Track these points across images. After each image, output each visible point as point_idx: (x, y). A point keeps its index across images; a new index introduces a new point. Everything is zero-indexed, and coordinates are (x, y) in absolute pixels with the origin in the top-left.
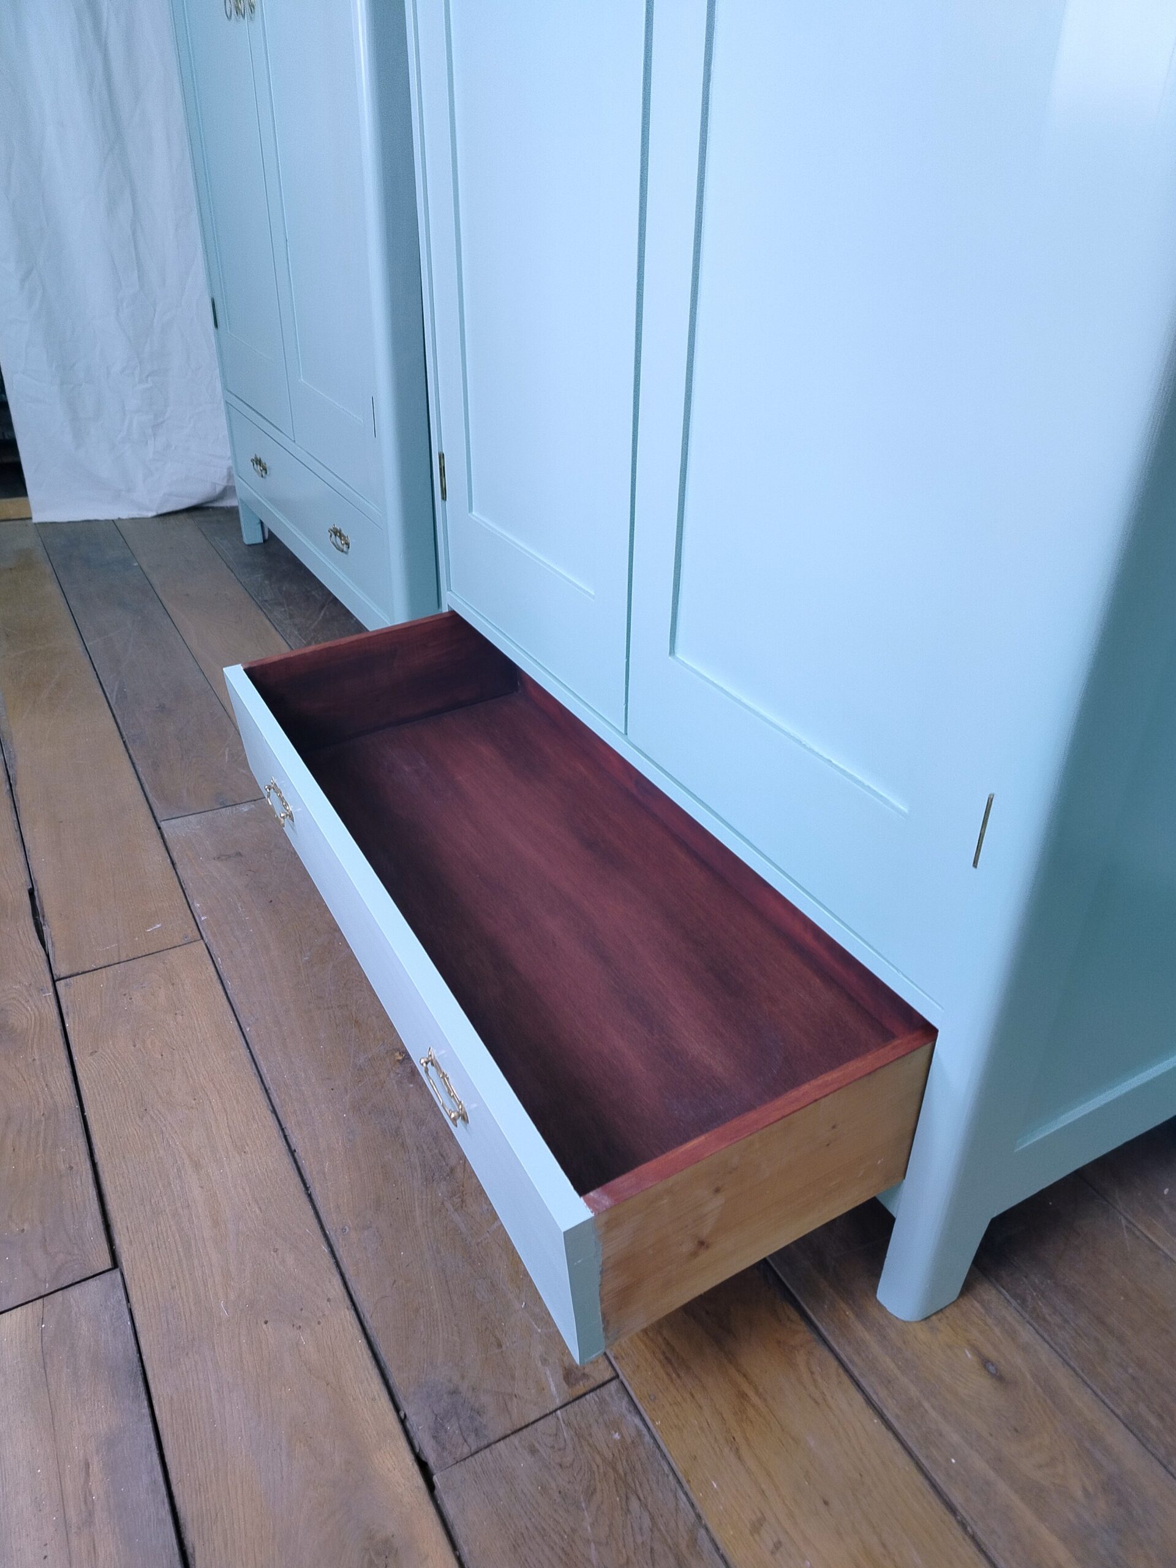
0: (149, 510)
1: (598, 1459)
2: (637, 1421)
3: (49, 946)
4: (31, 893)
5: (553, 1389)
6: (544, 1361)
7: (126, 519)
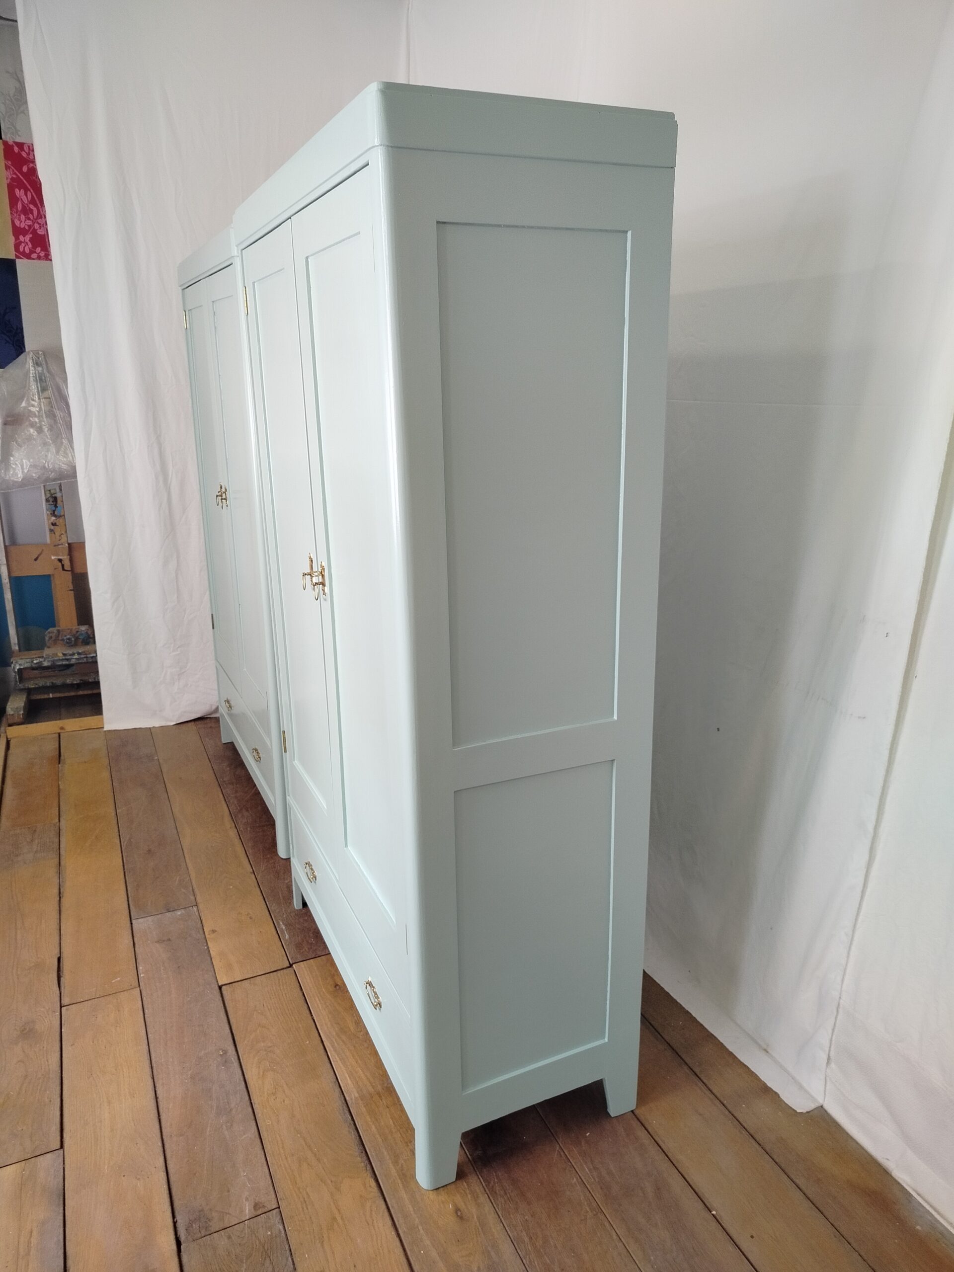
0: (172, 721)
1: (258, 1242)
2: (281, 1227)
3: (62, 988)
4: (59, 959)
5: (247, 1211)
6: (247, 1199)
7: (158, 727)
